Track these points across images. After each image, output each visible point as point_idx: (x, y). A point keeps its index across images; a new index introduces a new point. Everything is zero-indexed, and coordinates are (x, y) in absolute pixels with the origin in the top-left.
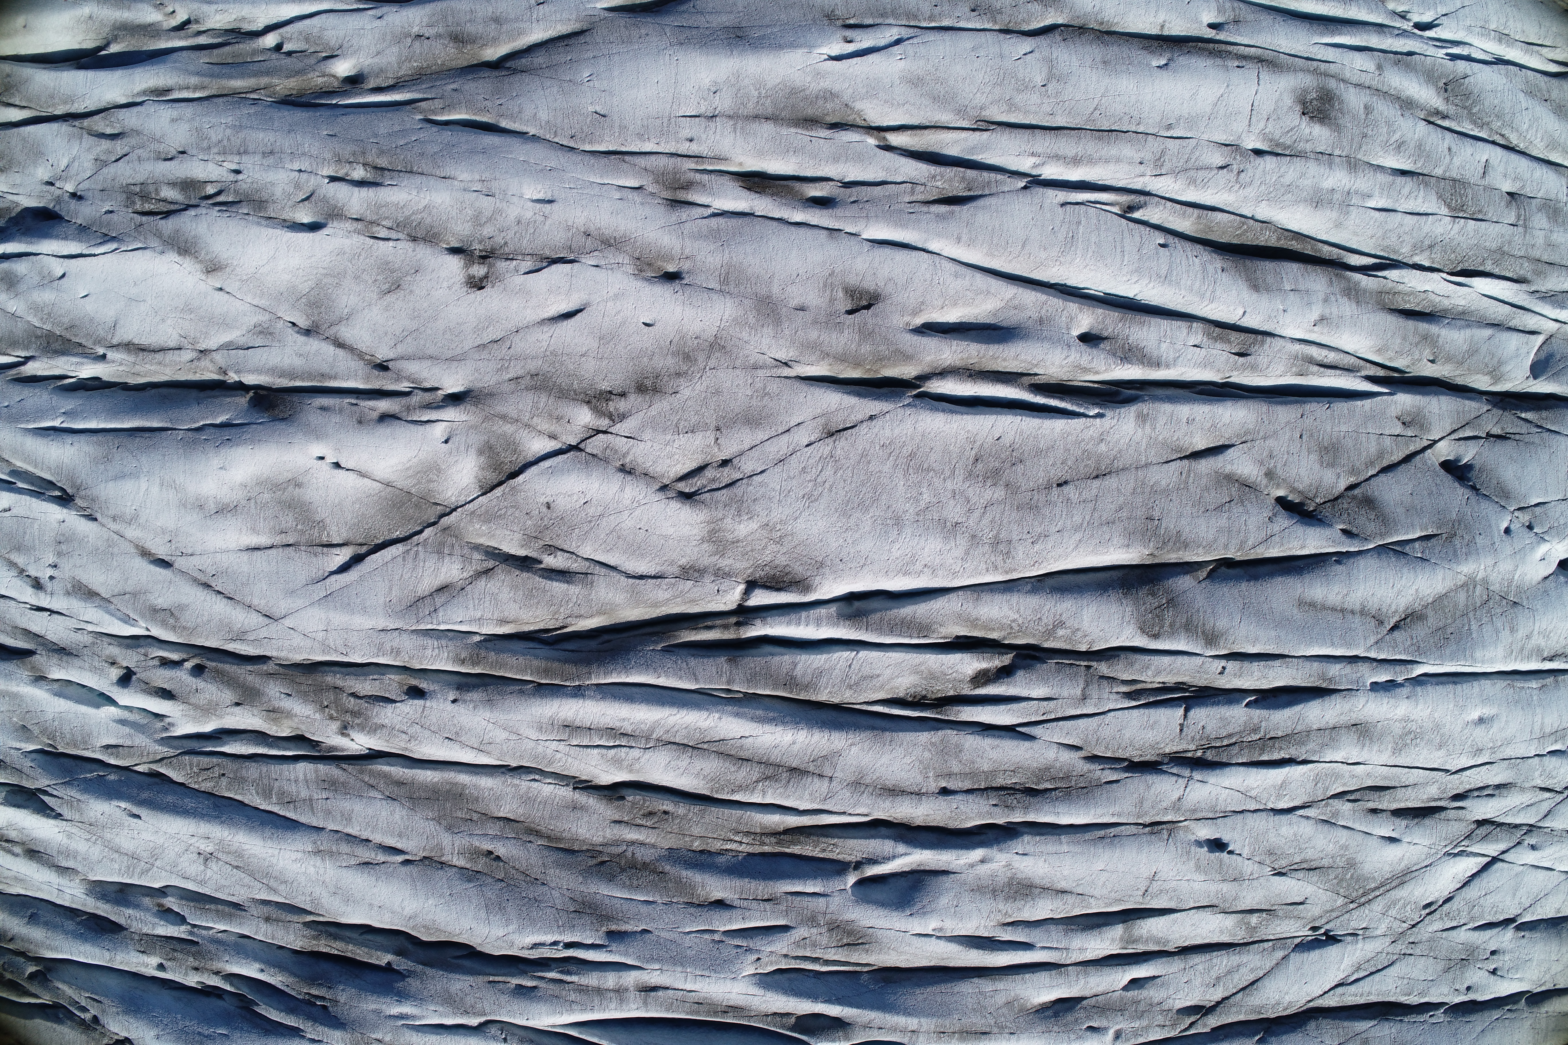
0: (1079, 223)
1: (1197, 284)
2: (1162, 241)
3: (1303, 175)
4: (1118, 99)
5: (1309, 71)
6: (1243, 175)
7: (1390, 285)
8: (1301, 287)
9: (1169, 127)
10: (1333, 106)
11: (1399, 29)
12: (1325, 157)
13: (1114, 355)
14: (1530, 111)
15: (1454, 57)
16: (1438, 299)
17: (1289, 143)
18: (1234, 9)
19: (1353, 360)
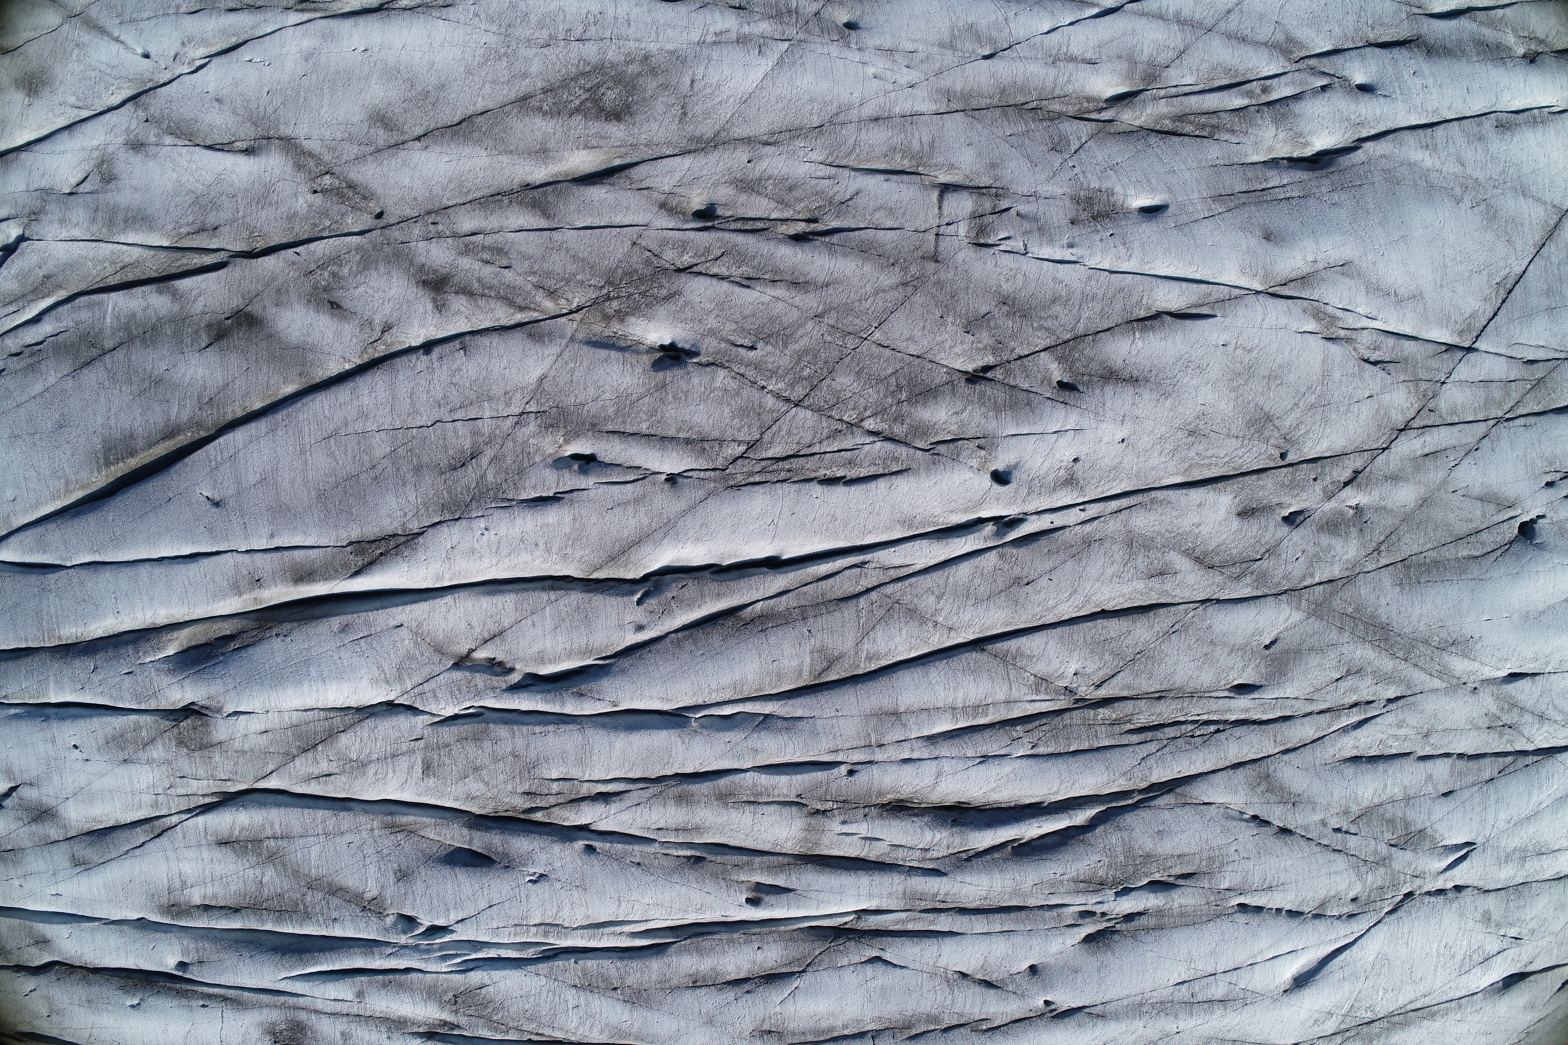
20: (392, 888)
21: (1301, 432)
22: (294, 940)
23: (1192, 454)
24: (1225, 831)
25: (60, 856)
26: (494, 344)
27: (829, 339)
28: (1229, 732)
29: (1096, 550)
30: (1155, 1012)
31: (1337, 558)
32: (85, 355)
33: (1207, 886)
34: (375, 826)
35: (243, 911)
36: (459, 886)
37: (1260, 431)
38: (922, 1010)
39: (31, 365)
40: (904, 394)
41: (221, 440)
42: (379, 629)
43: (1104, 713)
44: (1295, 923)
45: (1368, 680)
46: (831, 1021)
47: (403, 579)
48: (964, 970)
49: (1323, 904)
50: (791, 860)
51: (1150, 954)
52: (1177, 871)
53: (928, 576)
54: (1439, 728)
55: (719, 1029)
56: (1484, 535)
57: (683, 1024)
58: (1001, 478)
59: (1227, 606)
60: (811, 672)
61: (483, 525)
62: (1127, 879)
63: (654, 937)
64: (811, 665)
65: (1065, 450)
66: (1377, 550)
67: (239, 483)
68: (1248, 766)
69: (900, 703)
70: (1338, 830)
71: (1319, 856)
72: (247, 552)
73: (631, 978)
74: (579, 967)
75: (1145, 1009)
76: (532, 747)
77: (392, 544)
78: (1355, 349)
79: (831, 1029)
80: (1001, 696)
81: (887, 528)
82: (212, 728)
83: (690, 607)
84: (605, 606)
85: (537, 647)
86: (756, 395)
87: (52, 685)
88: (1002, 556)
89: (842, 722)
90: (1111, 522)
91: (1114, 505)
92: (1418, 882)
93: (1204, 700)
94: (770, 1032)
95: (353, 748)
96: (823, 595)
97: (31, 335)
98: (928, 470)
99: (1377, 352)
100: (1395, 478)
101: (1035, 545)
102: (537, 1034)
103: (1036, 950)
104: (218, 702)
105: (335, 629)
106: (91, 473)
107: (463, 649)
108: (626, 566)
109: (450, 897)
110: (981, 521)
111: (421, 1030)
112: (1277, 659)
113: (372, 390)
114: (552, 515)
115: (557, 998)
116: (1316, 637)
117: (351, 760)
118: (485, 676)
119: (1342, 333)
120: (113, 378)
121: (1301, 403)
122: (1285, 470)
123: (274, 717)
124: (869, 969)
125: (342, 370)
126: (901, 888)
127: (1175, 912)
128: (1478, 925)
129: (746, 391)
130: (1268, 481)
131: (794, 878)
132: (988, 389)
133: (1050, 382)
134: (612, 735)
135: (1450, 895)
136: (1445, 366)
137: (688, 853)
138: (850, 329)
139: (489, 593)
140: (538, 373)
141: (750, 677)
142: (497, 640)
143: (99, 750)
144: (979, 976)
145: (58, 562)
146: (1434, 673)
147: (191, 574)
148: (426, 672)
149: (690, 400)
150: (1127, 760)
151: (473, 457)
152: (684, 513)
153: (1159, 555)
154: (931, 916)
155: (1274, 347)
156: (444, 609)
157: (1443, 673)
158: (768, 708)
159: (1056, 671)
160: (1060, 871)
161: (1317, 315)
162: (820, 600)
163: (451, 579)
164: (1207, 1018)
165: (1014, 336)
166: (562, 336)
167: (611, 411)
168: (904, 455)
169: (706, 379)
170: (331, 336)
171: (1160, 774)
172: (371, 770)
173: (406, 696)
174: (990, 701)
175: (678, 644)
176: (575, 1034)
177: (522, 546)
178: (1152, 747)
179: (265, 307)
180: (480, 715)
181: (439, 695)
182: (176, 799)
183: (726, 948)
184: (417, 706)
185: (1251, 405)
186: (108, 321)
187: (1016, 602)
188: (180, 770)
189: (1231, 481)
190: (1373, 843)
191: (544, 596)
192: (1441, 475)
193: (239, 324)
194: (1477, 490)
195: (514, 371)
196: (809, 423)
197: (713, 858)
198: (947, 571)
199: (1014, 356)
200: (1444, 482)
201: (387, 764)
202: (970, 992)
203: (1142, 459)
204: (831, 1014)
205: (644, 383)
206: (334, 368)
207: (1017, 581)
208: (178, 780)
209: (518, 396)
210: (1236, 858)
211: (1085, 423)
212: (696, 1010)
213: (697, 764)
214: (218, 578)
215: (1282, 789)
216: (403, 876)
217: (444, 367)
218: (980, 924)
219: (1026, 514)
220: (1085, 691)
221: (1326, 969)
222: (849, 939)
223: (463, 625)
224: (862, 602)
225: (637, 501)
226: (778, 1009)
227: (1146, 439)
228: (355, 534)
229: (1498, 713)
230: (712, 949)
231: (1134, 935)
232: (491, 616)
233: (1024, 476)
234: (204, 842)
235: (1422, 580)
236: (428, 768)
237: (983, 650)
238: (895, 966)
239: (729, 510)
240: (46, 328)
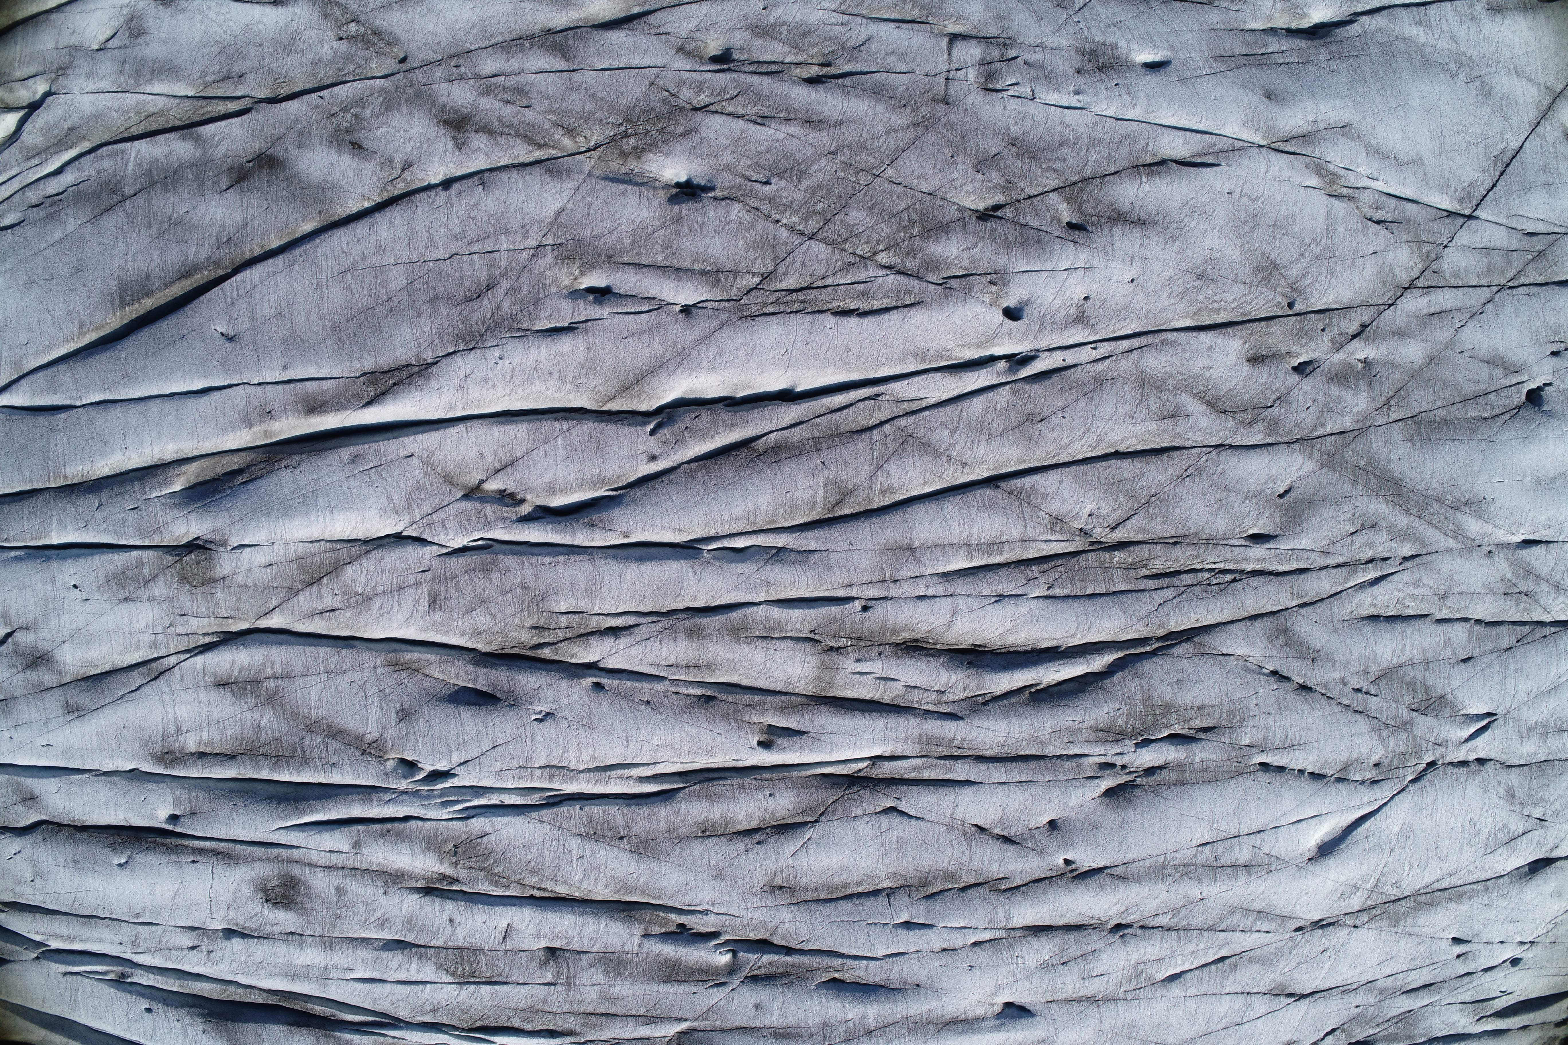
0: (77, 990)
3: (273, 954)
6: (212, 955)
7: (390, 1040)
9: (138, 915)
10: (298, 892)
12: (294, 937)
17: (254, 927)
18: (190, 801)
20: (394, 729)
21: (1308, 282)
22: (290, 789)
23: (1201, 297)
24: (1245, 684)
25: (53, 703)
26: (513, 179)
27: (842, 175)
28: (1246, 581)
29: (1109, 389)
30: (1178, 875)
31: (1348, 410)
32: (106, 202)
33: (1228, 741)
34: (378, 663)
35: (239, 758)
36: (462, 725)
37: (1267, 279)
38: (938, 866)
39: (51, 215)
40: (916, 229)
41: (238, 277)
42: (389, 459)
43: (1119, 556)
44: (1318, 785)
45: (1383, 536)
46: (845, 876)
47: (415, 409)
48: (981, 823)
49: (1345, 768)
50: (804, 700)
51: (1172, 811)
52: (1198, 723)
53: (941, 410)
54: (1456, 590)
55: (729, 883)
56: (1492, 398)
57: (691, 876)
58: (1012, 314)
59: (1240, 451)
60: (824, 505)
61: (497, 355)
62: (1147, 730)
63: (663, 782)
64: (825, 497)
65: (1076, 288)
66: (1387, 404)
67: (253, 317)
68: (1266, 619)
69: (914, 538)
70: (1358, 690)
71: (1340, 715)
72: (259, 384)
73: (638, 826)
74: (584, 813)
75: (1168, 871)
76: (541, 578)
77: (406, 373)
78: (1357, 207)
79: (845, 885)
80: (1016, 533)
81: (901, 361)
82: (216, 562)
83: (703, 436)
84: (618, 435)
85: (549, 477)
86: (770, 228)
87: (54, 525)
88: (1014, 392)
89: (856, 555)
90: (1123, 362)
91: (1125, 344)
92: (1440, 750)
93: (1219, 548)
94: (781, 887)
95: (359, 581)
96: (836, 427)
97: (52, 187)
98: (940, 303)
99: (1380, 212)
100: (1401, 334)
101: (1047, 382)
102: (540, 889)
103: (1056, 802)
104: (223, 535)
105: (345, 460)
106: (106, 314)
107: (475, 481)
108: (639, 396)
109: (453, 738)
110: (993, 359)
111: (419, 885)
112: (1291, 508)
113: (391, 225)
114: (566, 344)
115: (561, 847)
116: (1330, 488)
117: (356, 594)
118: (496, 507)
119: (1344, 191)
120: (132, 222)
121: (1307, 254)
122: (1293, 319)
123: (279, 549)
124: (884, 820)
125: (361, 208)
126: (916, 732)
127: (1197, 766)
128: (1502, 802)
129: (761, 224)
130: (1276, 328)
131: (807, 720)
132: (999, 226)
133: (1059, 222)
134: (623, 566)
135: (1474, 767)
136: (1447, 231)
137: (699, 691)
138: (863, 166)
139: (502, 423)
140: (556, 206)
141: (763, 508)
142: (509, 470)
143: (99, 588)
144: (997, 831)
145: (68, 402)
146: (1448, 532)
147: (202, 407)
148: (436, 502)
149: (705, 232)
150: (1144, 605)
151: (489, 288)
152: (698, 343)
153: (1171, 397)
154: (947, 763)
155: (1278, 197)
156: (456, 438)
157: (1458, 533)
158: (781, 541)
159: (1071, 510)
160: (1078, 718)
161: (1320, 170)
162: (834, 432)
163: (463, 409)
164: (1231, 884)
165: (1023, 176)
166: (580, 172)
167: (627, 242)
168: (917, 288)
169: (721, 213)
170: (351, 174)
171: (1178, 622)
172: (376, 604)
173: (414, 526)
174: (1005, 538)
175: (691, 474)
176: (578, 888)
177: (536, 375)
178: (1169, 593)
179: (286, 149)
180: (489, 546)
181: (449, 526)
182: (175, 638)
183: (737, 794)
184: (424, 537)
185: (1258, 253)
186: (130, 168)
187: (1030, 439)
188: (181, 608)
189: (1240, 327)
190: (1394, 706)
191: (557, 425)
192: (1447, 335)
193: (260, 167)
194: (1483, 353)
195: (532, 205)
196: (823, 256)
197: (724, 697)
198: (960, 405)
199: (1024, 195)
200: (1450, 343)
201: (393, 597)
202: (988, 847)
203: (1152, 299)
204: (845, 869)
205: (660, 216)
206: (353, 206)
207: (1030, 418)
208: (178, 618)
209: (535, 229)
210: (1257, 712)
211: (1095, 262)
212: (705, 862)
213: (709, 597)
214: (229, 411)
215: (1300, 644)
216: (405, 715)
217: (463, 202)
218: (997, 773)
219: (1038, 351)
220: (1100, 533)
221: (1350, 837)
222: (864, 788)
223: (474, 454)
224: (876, 434)
225: (651, 330)
226: (790, 861)
227: (1155, 279)
228: (368, 364)
229: (1514, 579)
230: (722, 795)
231: (1155, 790)
232: (503, 446)
233: (1036, 313)
234: (202, 684)
235: (1433, 437)
236: (435, 601)
237: (997, 487)
238: (911, 817)
239: (743, 340)
240: (68, 178)
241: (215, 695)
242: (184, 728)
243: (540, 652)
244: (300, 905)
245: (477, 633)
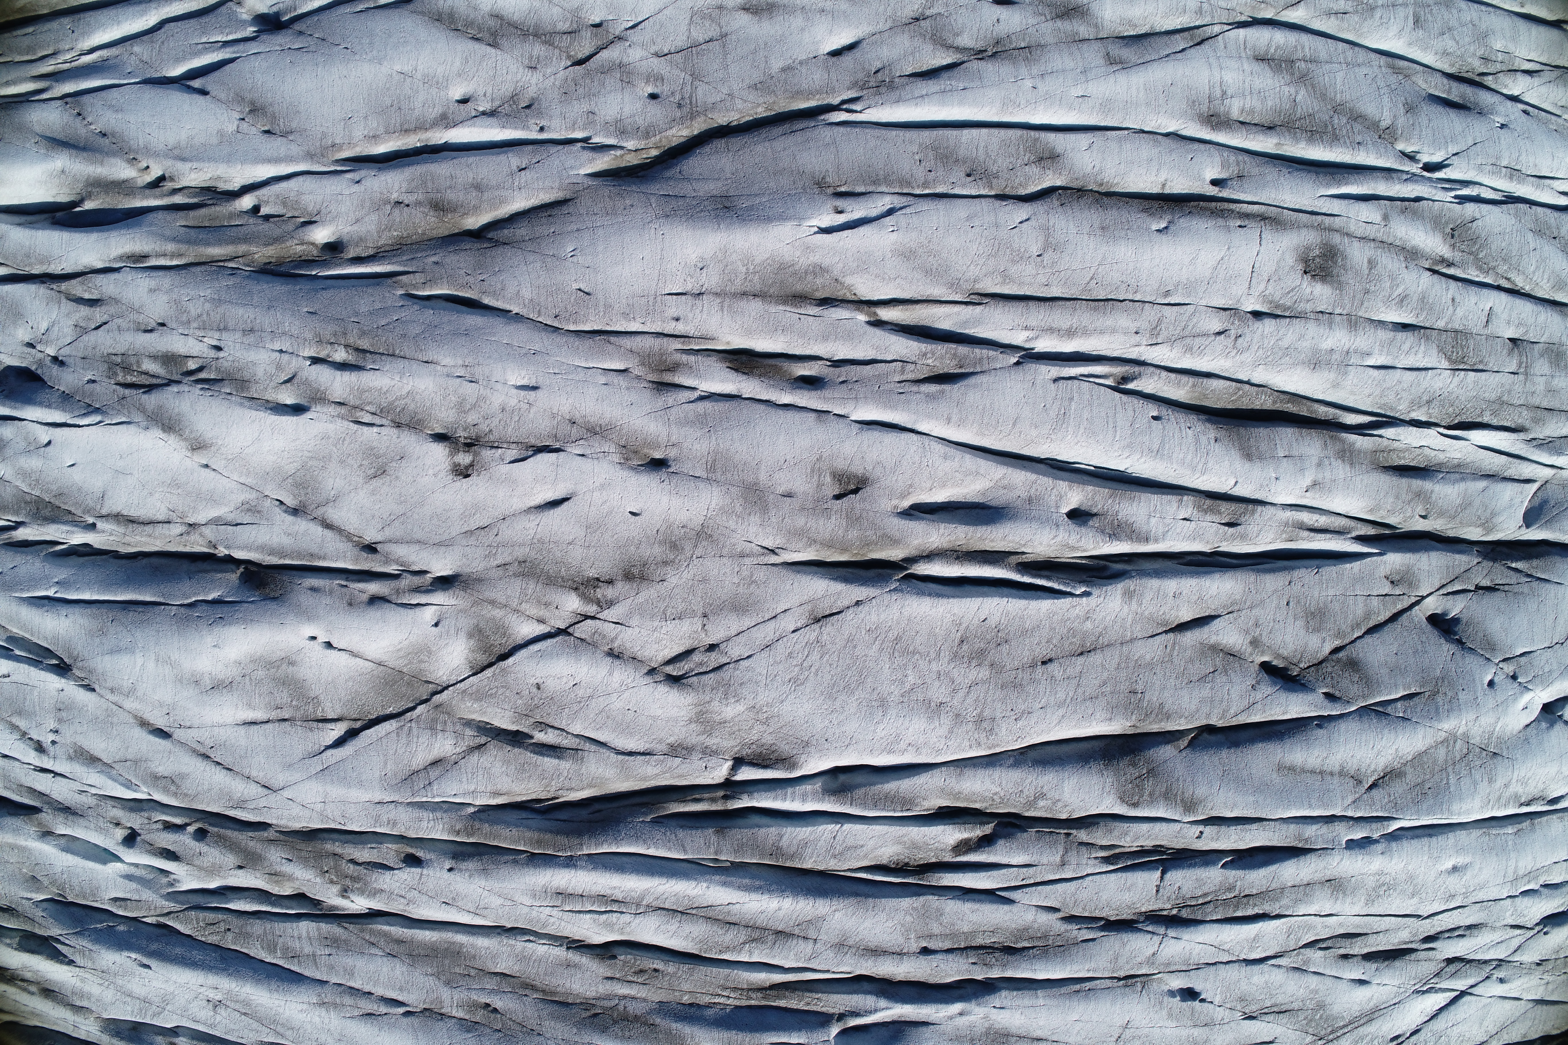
0: (1072, 399)
1: (1189, 457)
2: (1155, 414)
3: (1302, 337)
4: (1115, 267)
5: (1312, 227)
6: (1240, 340)
7: (1385, 442)
8: (1295, 453)
9: (1167, 293)
10: (1336, 263)
11: (1407, 173)
12: (1324, 316)
13: (1103, 532)
14: (1538, 252)
15: (1463, 200)
16: (1433, 453)
17: (1289, 304)
18: (1238, 164)
19: (1344, 522)
241: (1257, 67)
242: (1229, 93)
243: (1485, 78)
244: (1335, 278)
245: (1445, 53)
